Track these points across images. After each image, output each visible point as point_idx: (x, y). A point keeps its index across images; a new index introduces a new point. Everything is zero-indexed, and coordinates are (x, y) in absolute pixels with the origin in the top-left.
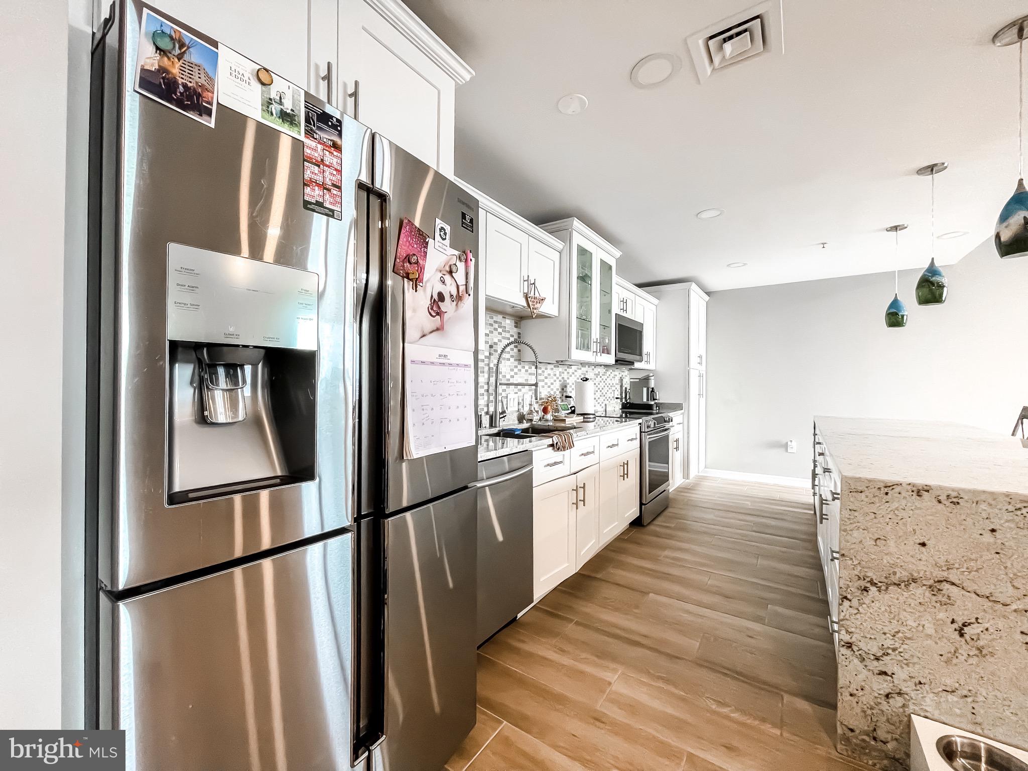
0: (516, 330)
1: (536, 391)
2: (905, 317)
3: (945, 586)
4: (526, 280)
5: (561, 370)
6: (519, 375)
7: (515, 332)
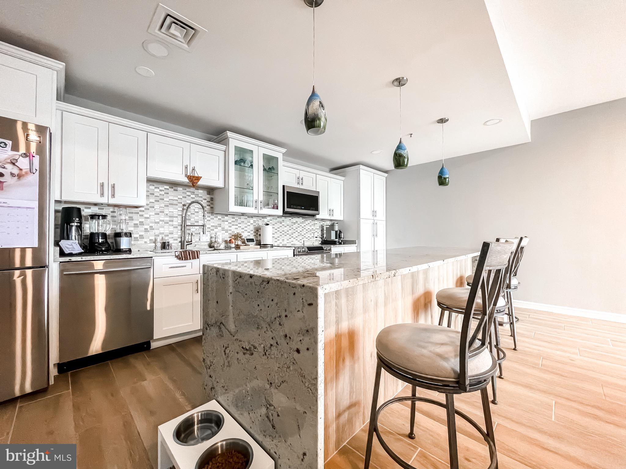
4: (186, 168)
5: (255, 219)
6: (212, 221)
7: (208, 197)
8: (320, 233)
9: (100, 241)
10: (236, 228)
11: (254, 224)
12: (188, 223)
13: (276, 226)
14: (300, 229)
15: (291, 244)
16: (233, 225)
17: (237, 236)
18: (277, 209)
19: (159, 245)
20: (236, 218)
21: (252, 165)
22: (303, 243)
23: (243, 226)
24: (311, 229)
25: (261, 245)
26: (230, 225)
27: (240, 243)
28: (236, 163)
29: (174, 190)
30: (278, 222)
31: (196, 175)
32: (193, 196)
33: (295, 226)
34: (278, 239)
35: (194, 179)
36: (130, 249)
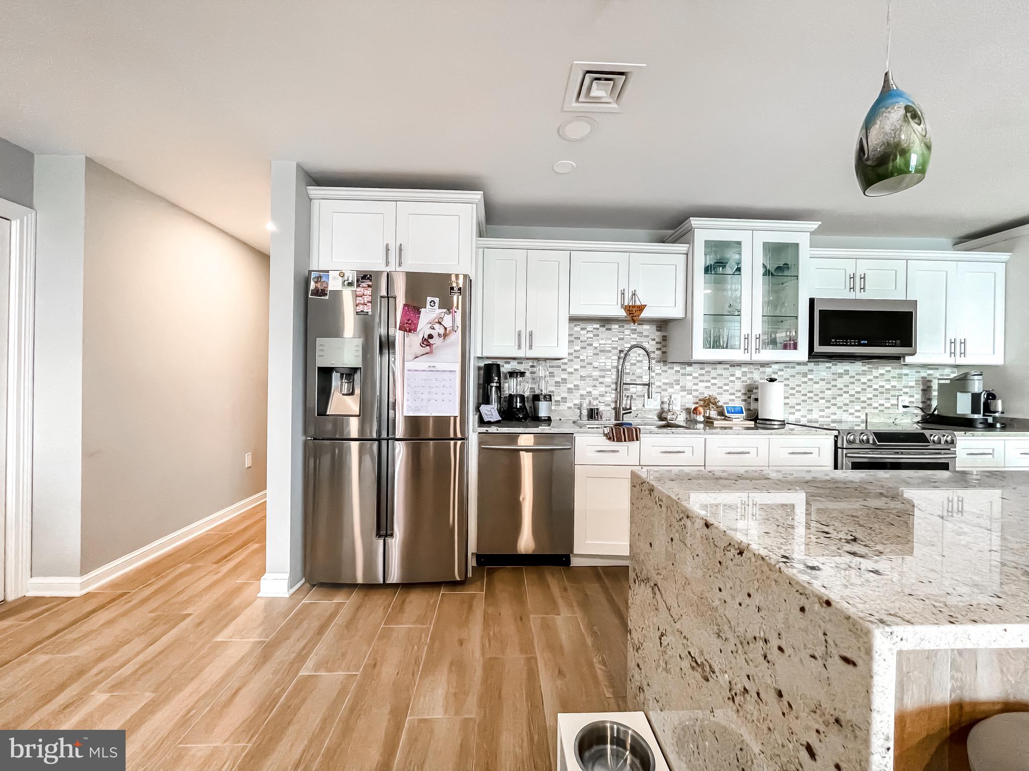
1: (649, 389)
3: (657, 591)
4: (623, 294)
5: (745, 369)
6: (663, 376)
7: (657, 335)
8: (918, 396)
9: (518, 407)
10: (706, 387)
11: (744, 378)
12: (627, 379)
13: (792, 383)
14: (855, 388)
15: (829, 421)
16: (701, 381)
17: (708, 402)
18: (795, 349)
19: (585, 412)
20: (708, 369)
21: (739, 269)
23: (720, 382)
24: (888, 387)
25: (757, 420)
26: (696, 381)
27: (713, 414)
28: (707, 270)
29: (607, 329)
30: (797, 373)
31: (638, 303)
32: (635, 336)
33: (840, 383)
34: (797, 407)
35: (634, 309)
36: (549, 418)
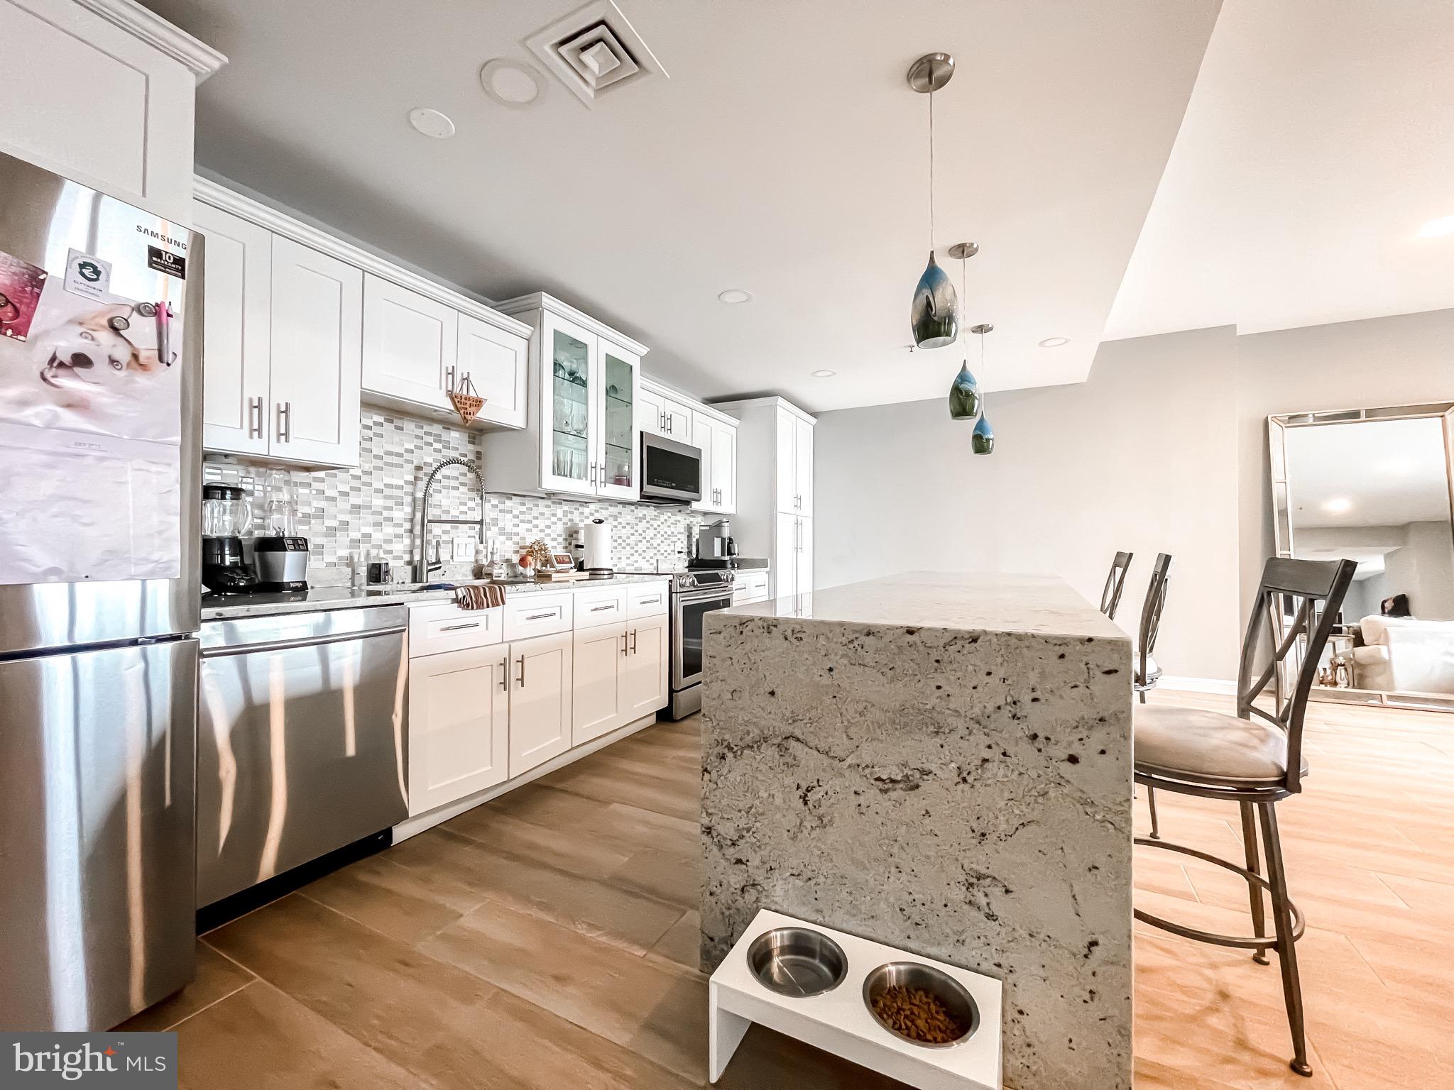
0: (471, 447)
1: (481, 529)
2: (991, 442)
3: (792, 743)
4: (451, 373)
5: (566, 508)
7: (468, 449)
8: (685, 542)
9: (227, 563)
10: (528, 530)
11: (565, 520)
12: (432, 513)
14: (651, 533)
15: (633, 568)
16: (522, 521)
18: (629, 485)
19: (363, 571)
20: (529, 504)
22: (655, 564)
23: (541, 523)
24: (669, 533)
25: (587, 570)
26: (516, 521)
30: (610, 516)
31: (472, 394)
32: (439, 446)
35: (468, 403)
36: (304, 583)
